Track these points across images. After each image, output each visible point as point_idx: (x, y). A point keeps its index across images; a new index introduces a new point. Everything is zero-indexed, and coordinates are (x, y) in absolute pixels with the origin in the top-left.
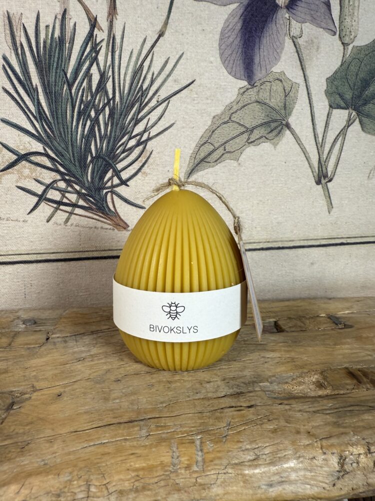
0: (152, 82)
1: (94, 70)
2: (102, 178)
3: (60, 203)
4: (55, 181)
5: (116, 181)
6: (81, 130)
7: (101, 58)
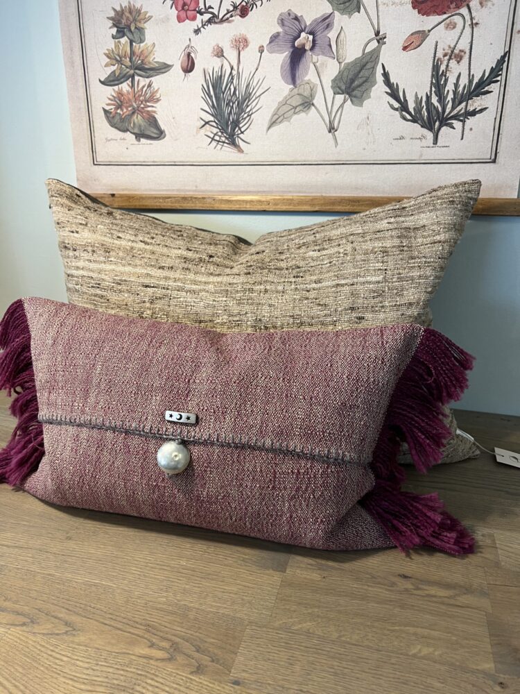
0: (253, 89)
1: (232, 87)
2: (234, 131)
3: (219, 141)
4: (217, 132)
5: (239, 132)
6: (227, 111)
7: (234, 81)
